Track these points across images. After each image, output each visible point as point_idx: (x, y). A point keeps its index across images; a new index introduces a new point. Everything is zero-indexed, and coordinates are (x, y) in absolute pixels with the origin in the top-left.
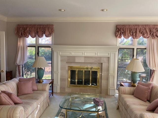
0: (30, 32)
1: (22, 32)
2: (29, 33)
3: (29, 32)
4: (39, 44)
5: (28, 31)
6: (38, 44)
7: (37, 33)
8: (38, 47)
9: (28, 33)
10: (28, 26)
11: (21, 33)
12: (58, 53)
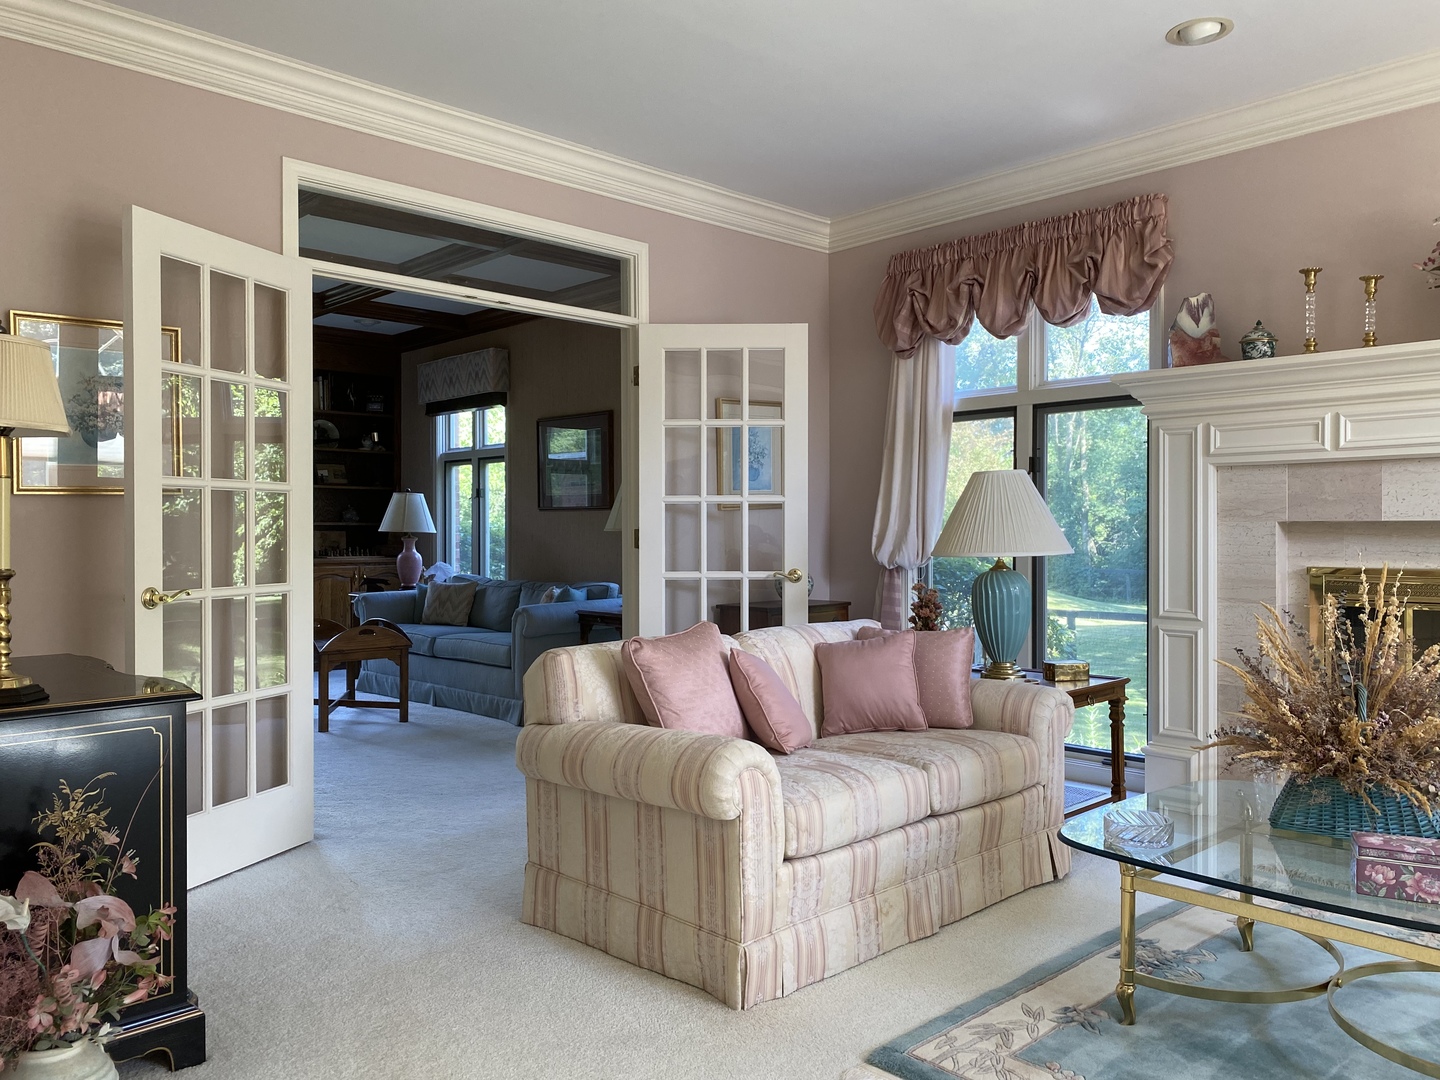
0: (977, 289)
1: (916, 305)
2: (971, 302)
3: (971, 294)
4: (1044, 383)
5: (965, 289)
6: (1033, 383)
7: (1032, 293)
8: (1035, 407)
9: (964, 302)
10: (966, 250)
11: (905, 312)
12: (1192, 439)
